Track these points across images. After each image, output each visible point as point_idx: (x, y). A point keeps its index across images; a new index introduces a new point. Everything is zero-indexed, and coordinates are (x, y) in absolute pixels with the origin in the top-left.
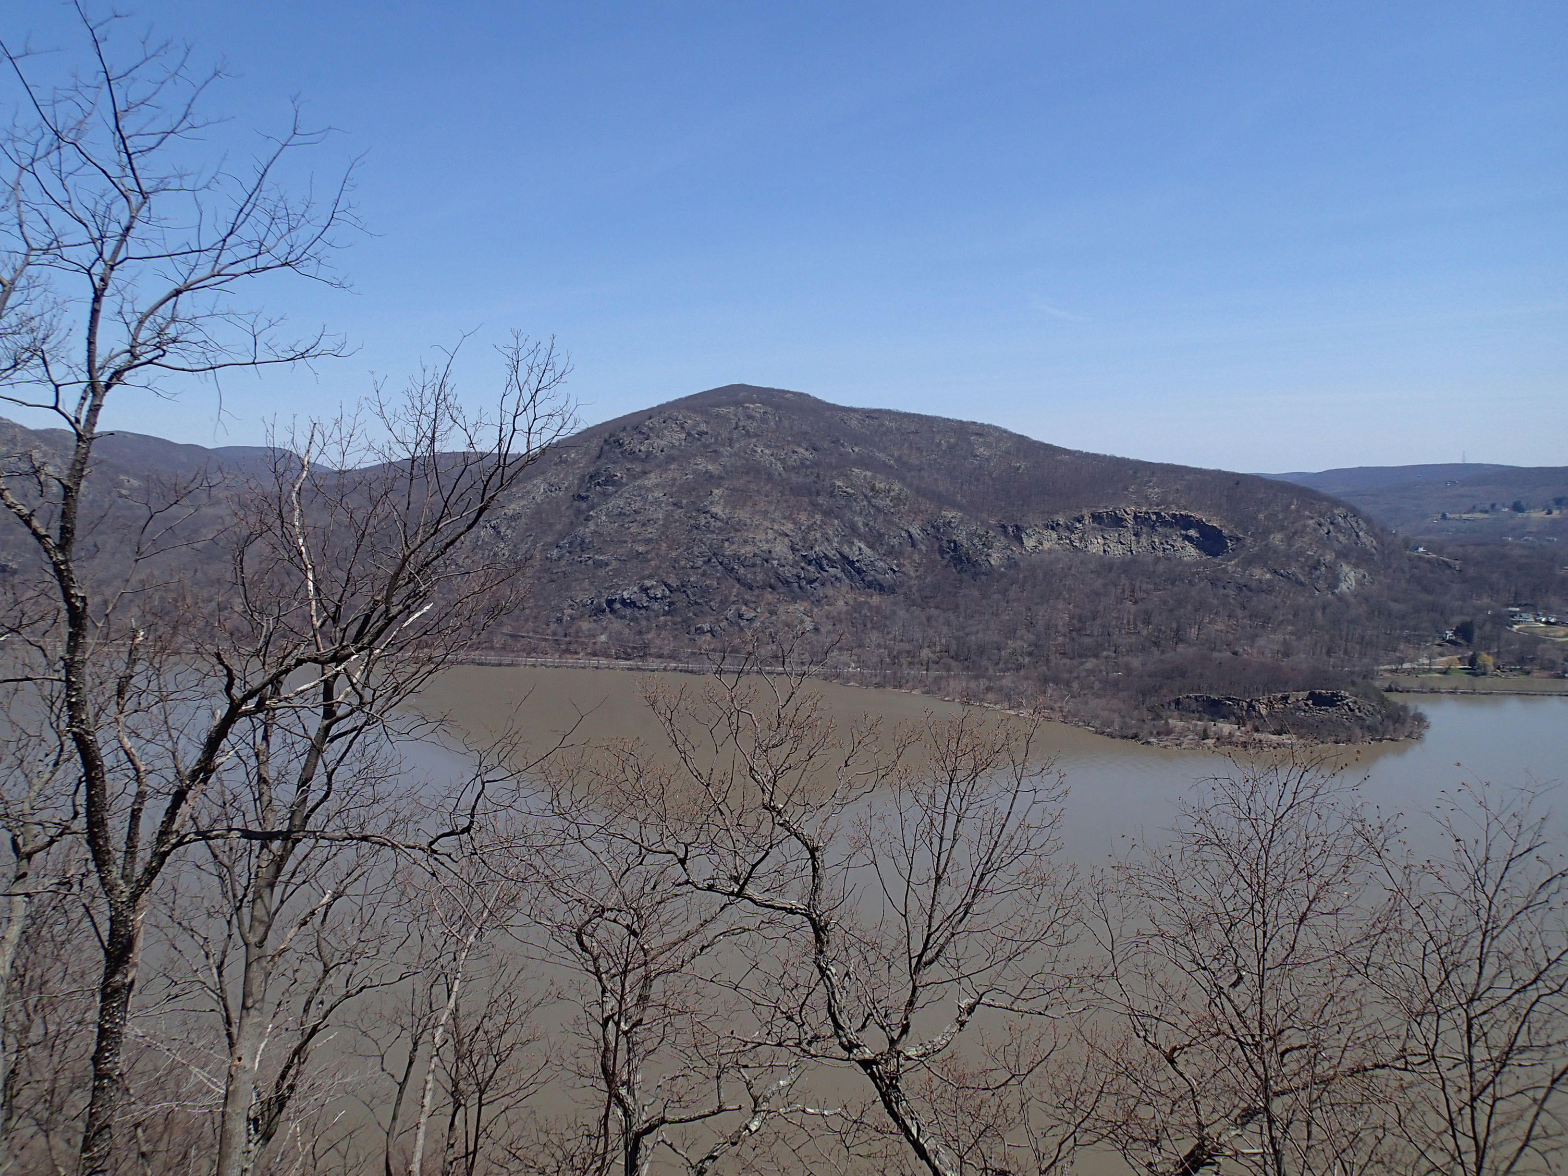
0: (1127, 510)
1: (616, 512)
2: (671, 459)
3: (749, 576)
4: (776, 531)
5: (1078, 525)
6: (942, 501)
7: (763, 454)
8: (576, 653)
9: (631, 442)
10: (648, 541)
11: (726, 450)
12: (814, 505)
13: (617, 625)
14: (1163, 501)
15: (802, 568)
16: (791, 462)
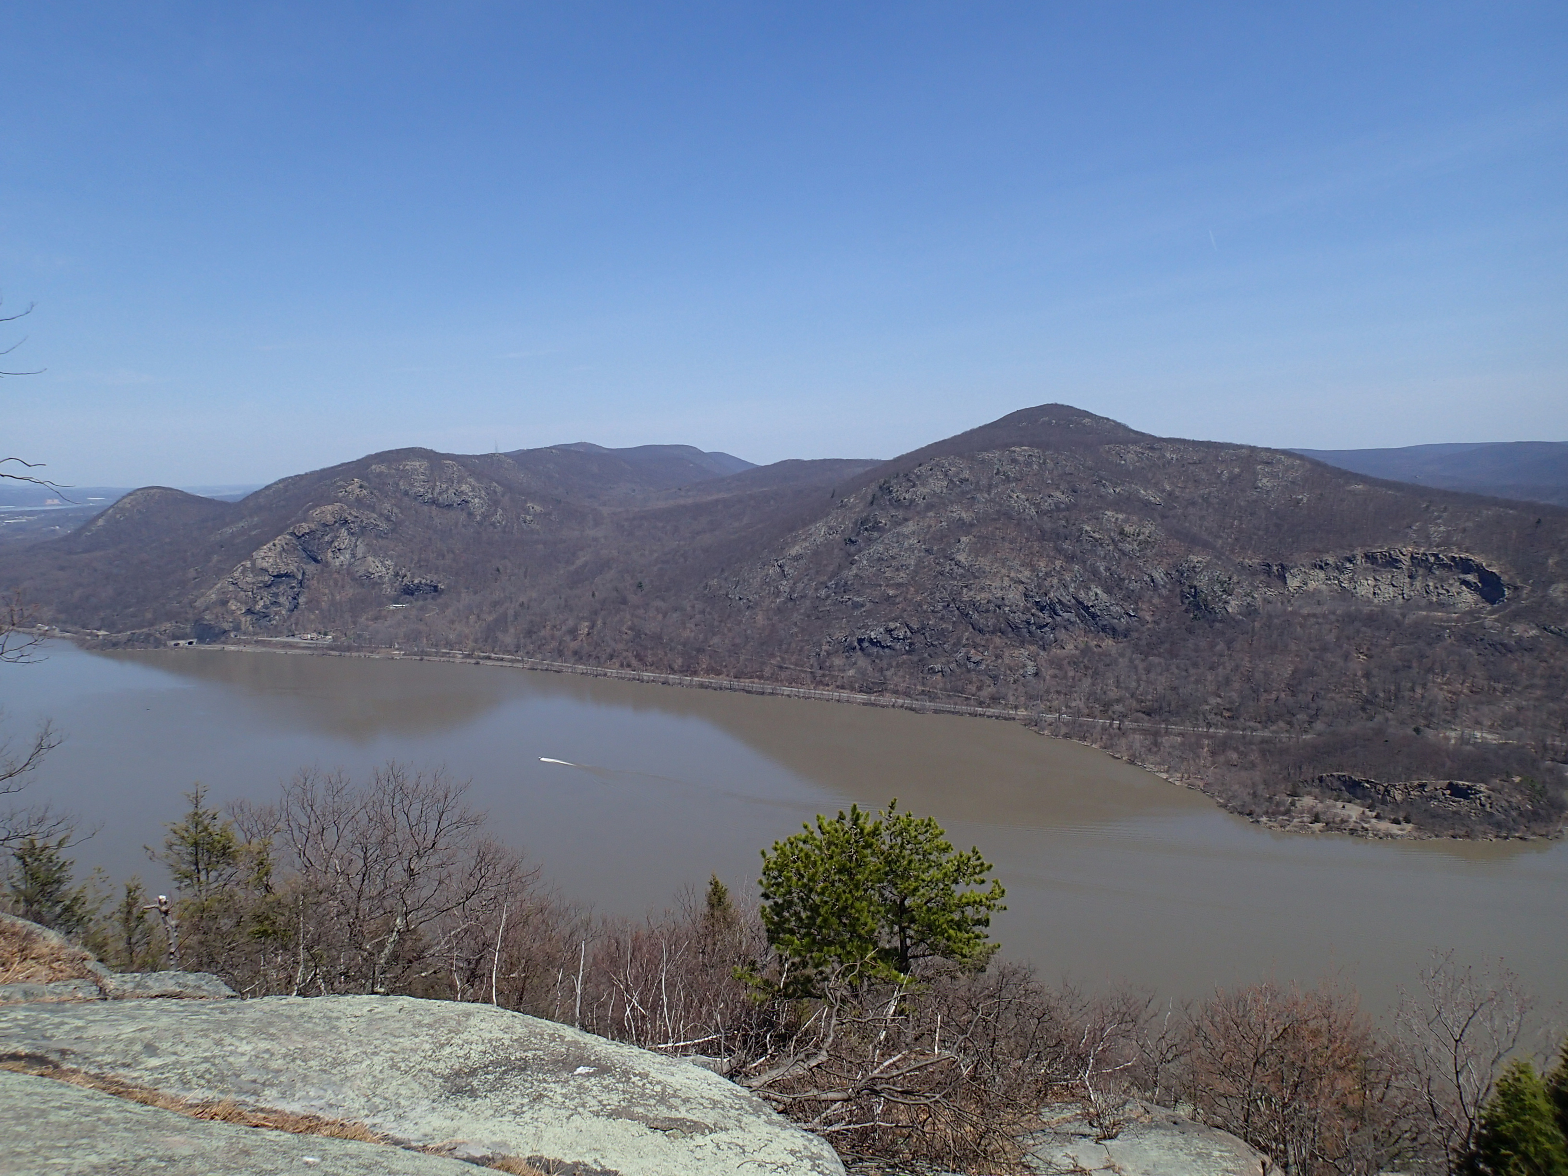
0: (1404, 550)
1: (876, 556)
2: (930, 507)
3: (981, 621)
4: (1012, 579)
5: (1348, 565)
6: (1193, 542)
7: (1018, 499)
8: (828, 685)
9: (901, 492)
10: (899, 585)
11: (982, 497)
12: (1059, 551)
13: (862, 662)
14: (1446, 542)
15: (1033, 615)
16: (1045, 506)
